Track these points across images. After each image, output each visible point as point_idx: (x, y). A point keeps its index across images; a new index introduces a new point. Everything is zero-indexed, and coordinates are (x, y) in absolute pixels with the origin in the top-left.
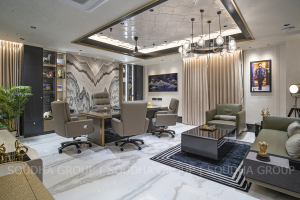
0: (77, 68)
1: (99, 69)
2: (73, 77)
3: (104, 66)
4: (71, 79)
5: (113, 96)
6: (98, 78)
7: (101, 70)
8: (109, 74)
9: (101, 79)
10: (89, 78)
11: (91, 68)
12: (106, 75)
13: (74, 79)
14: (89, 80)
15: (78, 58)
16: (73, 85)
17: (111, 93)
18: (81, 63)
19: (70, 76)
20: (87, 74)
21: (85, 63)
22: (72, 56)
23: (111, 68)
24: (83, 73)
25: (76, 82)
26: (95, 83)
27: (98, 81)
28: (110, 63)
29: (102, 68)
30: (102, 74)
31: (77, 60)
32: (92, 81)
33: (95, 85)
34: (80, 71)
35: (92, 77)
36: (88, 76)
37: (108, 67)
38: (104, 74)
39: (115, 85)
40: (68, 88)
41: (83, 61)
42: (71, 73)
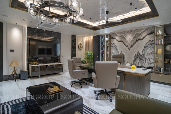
0: (117, 40)
1: (133, 38)
2: (115, 46)
3: (137, 34)
4: (114, 47)
5: (147, 58)
6: (132, 44)
7: (134, 38)
8: (142, 39)
9: (134, 44)
10: (125, 45)
11: (126, 38)
12: (139, 41)
13: (116, 47)
14: (125, 47)
15: (118, 34)
16: (115, 50)
17: (144, 55)
18: (120, 37)
19: (114, 45)
20: (123, 43)
21: (122, 36)
22: (115, 34)
23: (144, 35)
24: (121, 42)
25: (117, 48)
26: (129, 48)
27: (132, 46)
28: (143, 31)
29: (135, 36)
30: (135, 41)
31: (117, 35)
32: (127, 47)
33: (129, 50)
34: (119, 42)
35: (127, 44)
36: (124, 44)
37: (141, 34)
38: (137, 40)
39: (149, 49)
40: (113, 52)
41: (121, 35)
42: (114, 43)
